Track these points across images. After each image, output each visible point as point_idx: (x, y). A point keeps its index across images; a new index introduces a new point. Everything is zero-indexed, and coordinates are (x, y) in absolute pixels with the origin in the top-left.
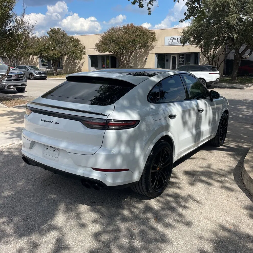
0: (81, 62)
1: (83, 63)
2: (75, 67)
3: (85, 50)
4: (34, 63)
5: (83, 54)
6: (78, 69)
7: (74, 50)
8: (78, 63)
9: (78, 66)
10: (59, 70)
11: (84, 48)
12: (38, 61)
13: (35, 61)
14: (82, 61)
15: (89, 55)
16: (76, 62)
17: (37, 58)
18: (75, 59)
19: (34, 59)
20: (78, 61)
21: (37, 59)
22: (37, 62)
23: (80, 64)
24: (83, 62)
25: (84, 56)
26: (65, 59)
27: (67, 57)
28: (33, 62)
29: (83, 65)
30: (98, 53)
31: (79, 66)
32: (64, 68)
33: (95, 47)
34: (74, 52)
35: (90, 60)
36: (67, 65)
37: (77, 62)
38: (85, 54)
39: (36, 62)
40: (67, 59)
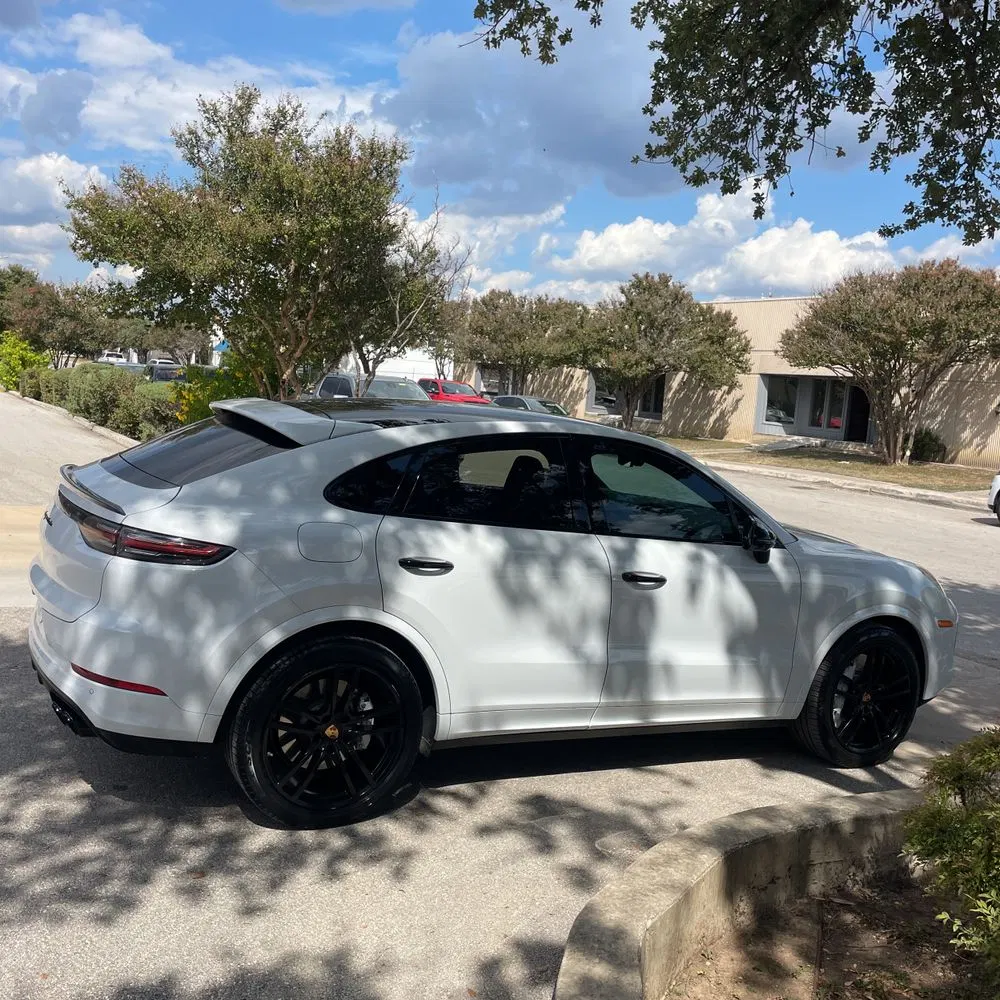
0: (730, 398)
1: (738, 401)
2: (709, 415)
3: (747, 356)
4: (572, 392)
5: (740, 368)
6: (715, 422)
7: (702, 352)
8: (719, 402)
9: (719, 411)
10: (647, 422)
11: (745, 349)
12: (585, 386)
13: (575, 385)
14: (736, 393)
15: (763, 376)
16: (713, 396)
17: (585, 375)
18: (706, 389)
19: (575, 378)
20: (720, 393)
21: (583, 379)
22: (583, 390)
23: (724, 405)
24: (738, 396)
25: (740, 377)
26: (675, 384)
27: (683, 378)
28: (570, 389)
29: (735, 408)
30: (786, 368)
31: (722, 414)
32: (666, 417)
33: (778, 346)
34: (703, 361)
35: (765, 392)
36: (679, 405)
37: (717, 399)
38: (745, 370)
39: (578, 388)
40: (683, 384)
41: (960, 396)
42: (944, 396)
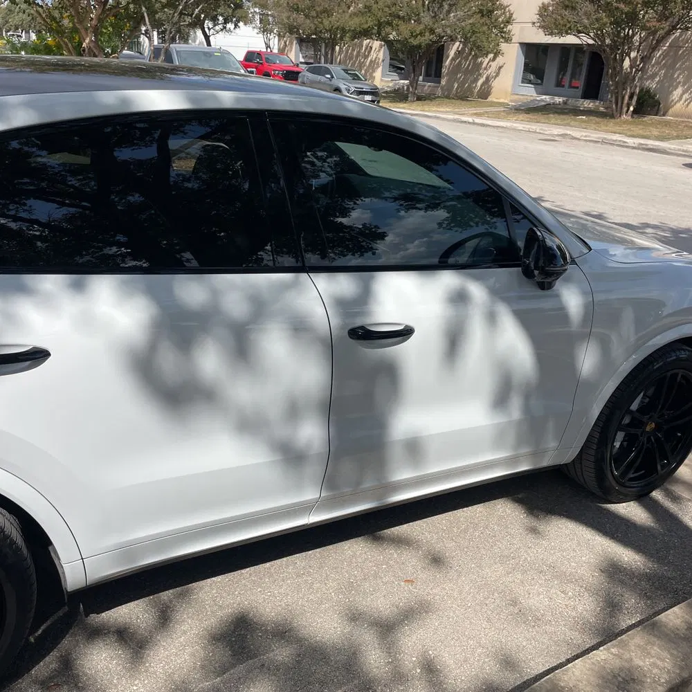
0: (494, 65)
1: (500, 68)
2: (476, 80)
3: (510, 27)
4: (371, 61)
5: (503, 37)
6: (482, 86)
7: (473, 25)
8: (485, 69)
9: (485, 76)
10: (429, 86)
11: (508, 21)
12: (381, 55)
13: (373, 55)
14: (500, 60)
15: (521, 44)
16: (481, 63)
17: (381, 46)
18: (476, 57)
19: (373, 49)
20: (487, 60)
21: (379, 51)
22: (379, 59)
23: (490, 71)
24: (501, 64)
25: (504, 46)
26: (452, 53)
27: (458, 48)
28: (369, 59)
29: (498, 74)
30: (541, 38)
31: (488, 79)
32: (443, 82)
33: (535, 18)
34: (474, 32)
35: (522, 59)
36: (456, 69)
37: (484, 66)
38: (508, 40)
39: (376, 58)
40: (459, 53)
41: (676, 59)
42: (663, 59)
